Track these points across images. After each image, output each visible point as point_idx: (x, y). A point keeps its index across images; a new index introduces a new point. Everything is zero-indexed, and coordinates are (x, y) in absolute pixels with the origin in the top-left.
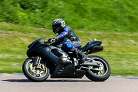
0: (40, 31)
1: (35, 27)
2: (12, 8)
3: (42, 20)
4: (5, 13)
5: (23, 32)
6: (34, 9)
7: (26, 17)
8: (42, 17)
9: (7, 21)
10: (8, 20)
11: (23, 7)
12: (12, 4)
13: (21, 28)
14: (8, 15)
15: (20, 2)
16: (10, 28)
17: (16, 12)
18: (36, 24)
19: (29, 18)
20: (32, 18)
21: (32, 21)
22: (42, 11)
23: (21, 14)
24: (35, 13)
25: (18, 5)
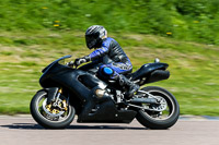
0: (208, 50)
1: (199, 42)
2: (163, 12)
3: (210, 31)
4: (152, 21)
5: (180, 51)
6: (198, 14)
7: (185, 27)
8: (211, 26)
9: (155, 34)
10: (156, 31)
11: (180, 11)
12: (164, 6)
13: (177, 45)
14: (156, 24)
15: (176, 4)
16: (160, 44)
17: (169, 20)
18: (200, 38)
19: (190, 28)
20: (196, 28)
21: (194, 33)
22: (211, 18)
23: (178, 22)
24: (200, 20)
25: (173, 8)
